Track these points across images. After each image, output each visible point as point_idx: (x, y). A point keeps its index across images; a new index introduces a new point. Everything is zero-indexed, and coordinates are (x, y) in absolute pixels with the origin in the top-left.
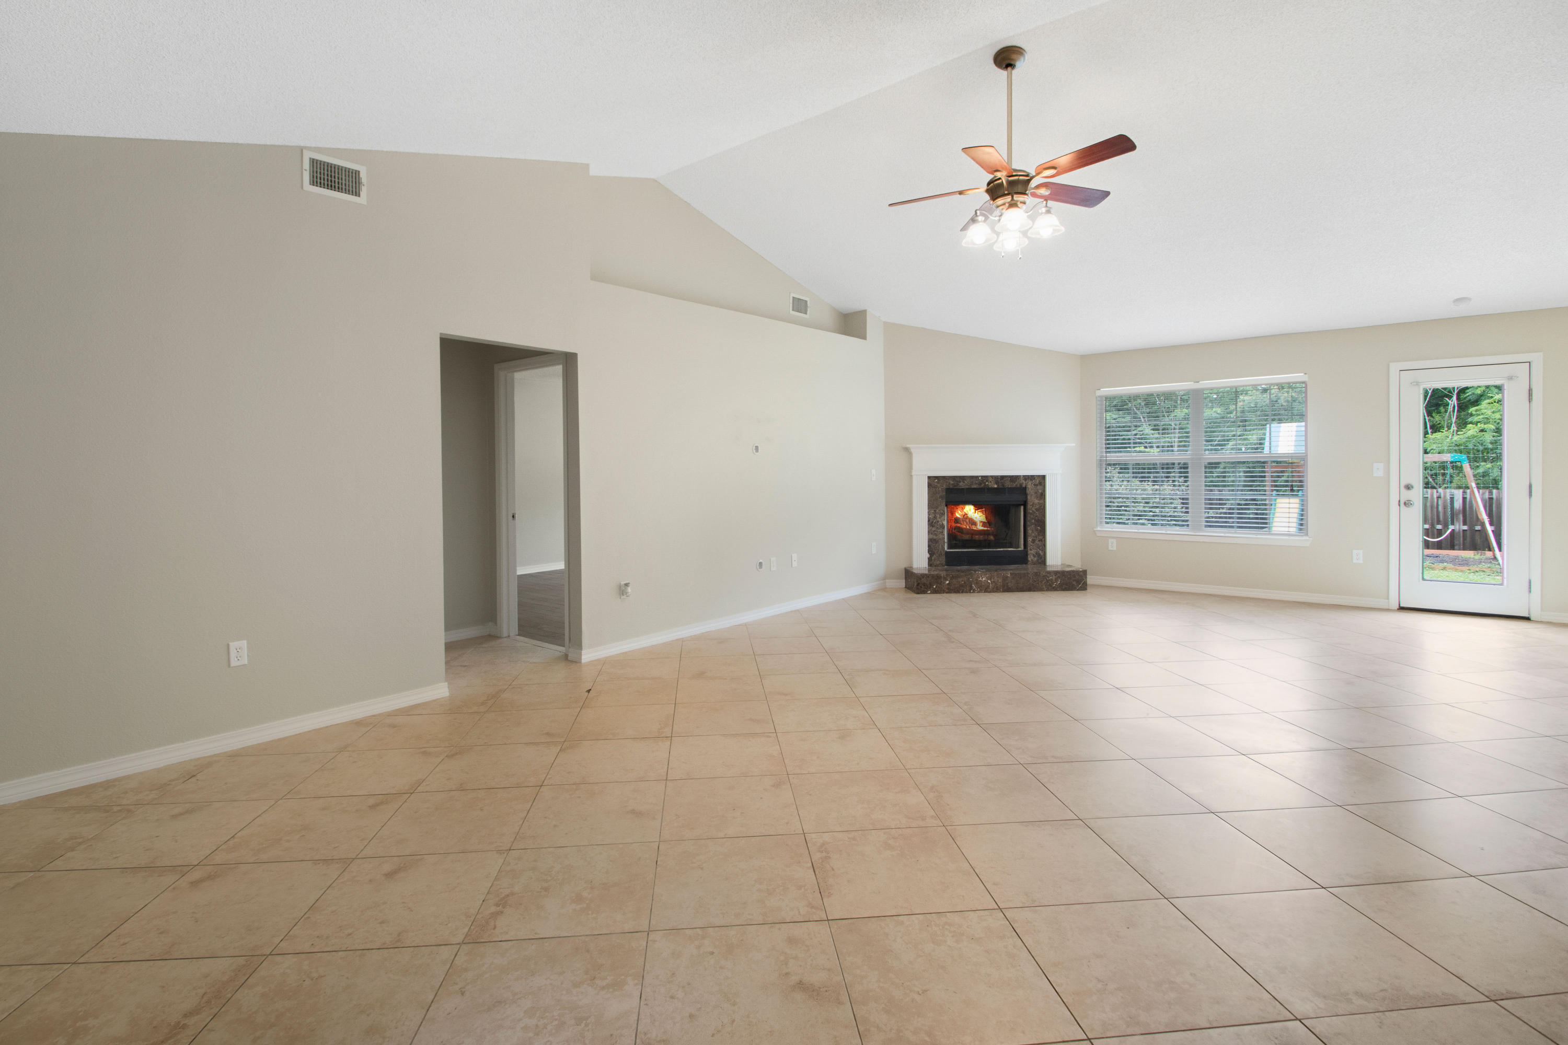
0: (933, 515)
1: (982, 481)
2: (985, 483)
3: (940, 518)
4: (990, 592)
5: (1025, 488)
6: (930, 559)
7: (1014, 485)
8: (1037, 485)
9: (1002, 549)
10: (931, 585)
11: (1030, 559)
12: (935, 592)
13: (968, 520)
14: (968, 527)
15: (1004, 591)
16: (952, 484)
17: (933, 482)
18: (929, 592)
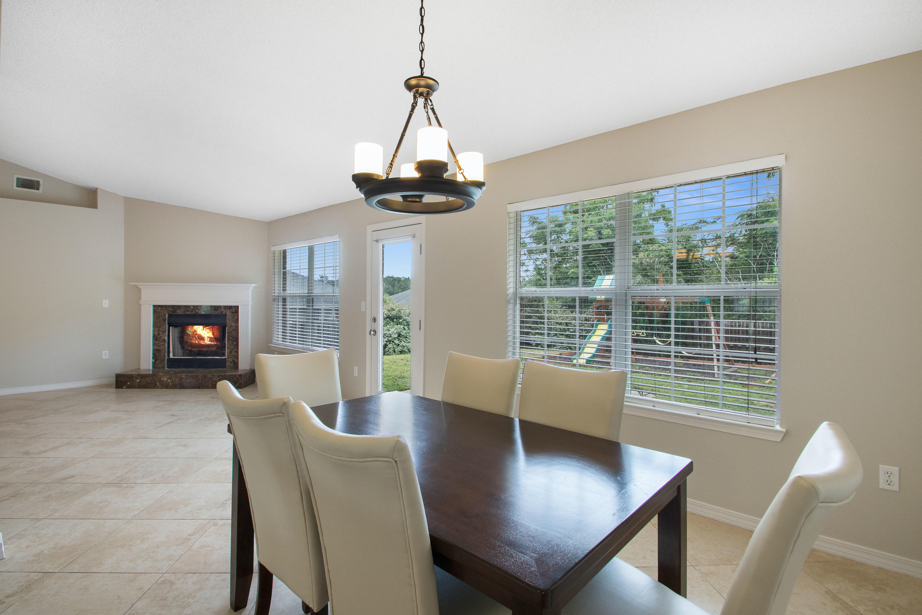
0: (158, 333)
1: (193, 309)
2: (195, 311)
3: (162, 334)
4: (170, 388)
5: (226, 315)
6: (154, 364)
7: (217, 313)
8: (234, 313)
9: (210, 357)
10: (126, 382)
11: (227, 365)
12: (129, 387)
13: (197, 336)
14: (197, 342)
15: (180, 388)
16: (172, 311)
17: (158, 309)
18: (125, 387)
